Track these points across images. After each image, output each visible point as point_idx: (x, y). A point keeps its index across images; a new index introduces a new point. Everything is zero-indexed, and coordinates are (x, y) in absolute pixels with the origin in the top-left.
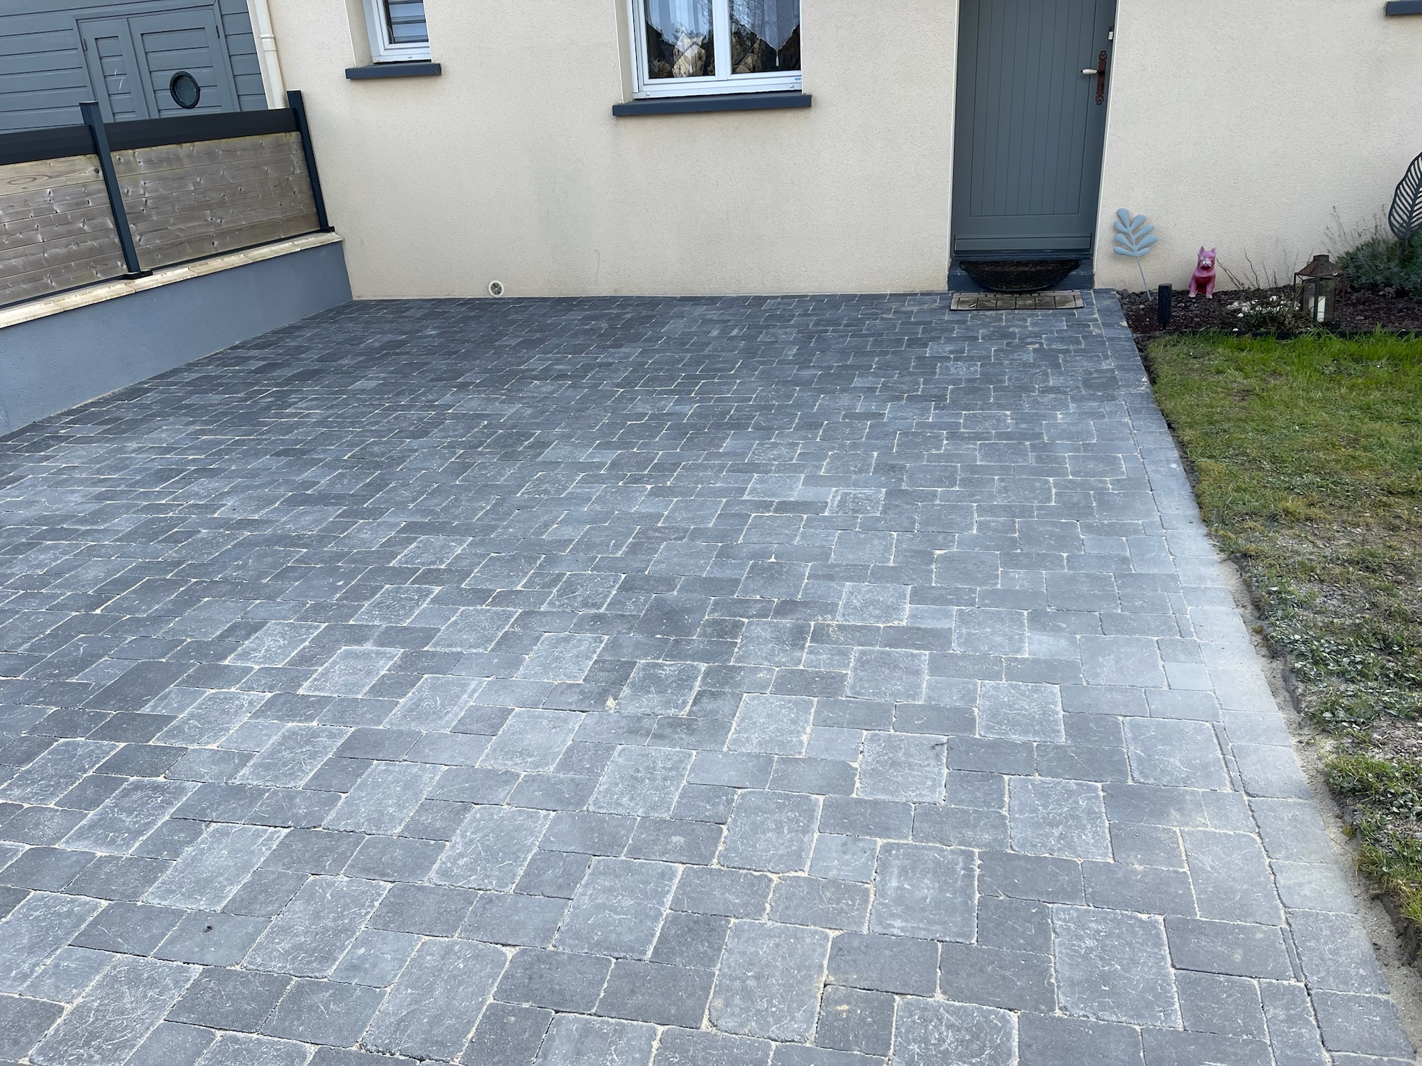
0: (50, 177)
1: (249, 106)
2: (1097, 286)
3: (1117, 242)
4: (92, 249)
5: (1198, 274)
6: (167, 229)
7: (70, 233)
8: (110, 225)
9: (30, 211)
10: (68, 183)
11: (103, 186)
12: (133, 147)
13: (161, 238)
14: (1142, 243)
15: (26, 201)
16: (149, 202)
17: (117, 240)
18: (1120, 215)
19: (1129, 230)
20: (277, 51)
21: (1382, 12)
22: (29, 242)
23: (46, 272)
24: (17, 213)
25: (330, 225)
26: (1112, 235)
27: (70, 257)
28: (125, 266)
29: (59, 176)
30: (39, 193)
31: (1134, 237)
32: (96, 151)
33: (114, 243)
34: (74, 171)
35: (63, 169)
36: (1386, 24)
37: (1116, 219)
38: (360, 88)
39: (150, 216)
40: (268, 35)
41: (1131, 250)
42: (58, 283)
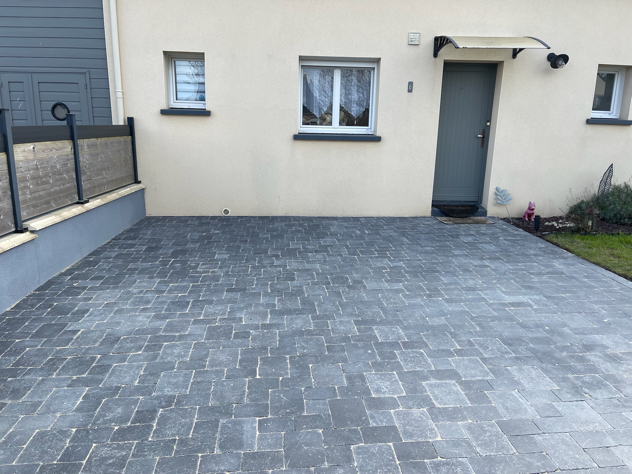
0: (57, 150)
1: (99, 122)
2: (488, 215)
3: (496, 199)
4: (68, 188)
5: (529, 212)
6: (91, 179)
7: (61, 179)
8: (75, 177)
9: (48, 166)
10: (63, 154)
11: (73, 157)
12: (83, 139)
13: (90, 183)
14: (506, 200)
15: (48, 161)
16: (87, 165)
17: (76, 184)
18: (497, 189)
19: (502, 195)
20: (123, 98)
21: (585, 122)
22: (47, 183)
23: (52, 199)
24: (44, 167)
25: (139, 180)
26: (494, 196)
27: (61, 191)
28: (78, 197)
29: (59, 150)
30: (52, 158)
31: (503, 198)
32: (72, 138)
33: (75, 185)
34: (64, 148)
35: (61, 146)
36: (587, 126)
37: (495, 191)
38: (166, 118)
39: (87, 172)
40: (121, 91)
41: (503, 202)
42: (56, 205)
